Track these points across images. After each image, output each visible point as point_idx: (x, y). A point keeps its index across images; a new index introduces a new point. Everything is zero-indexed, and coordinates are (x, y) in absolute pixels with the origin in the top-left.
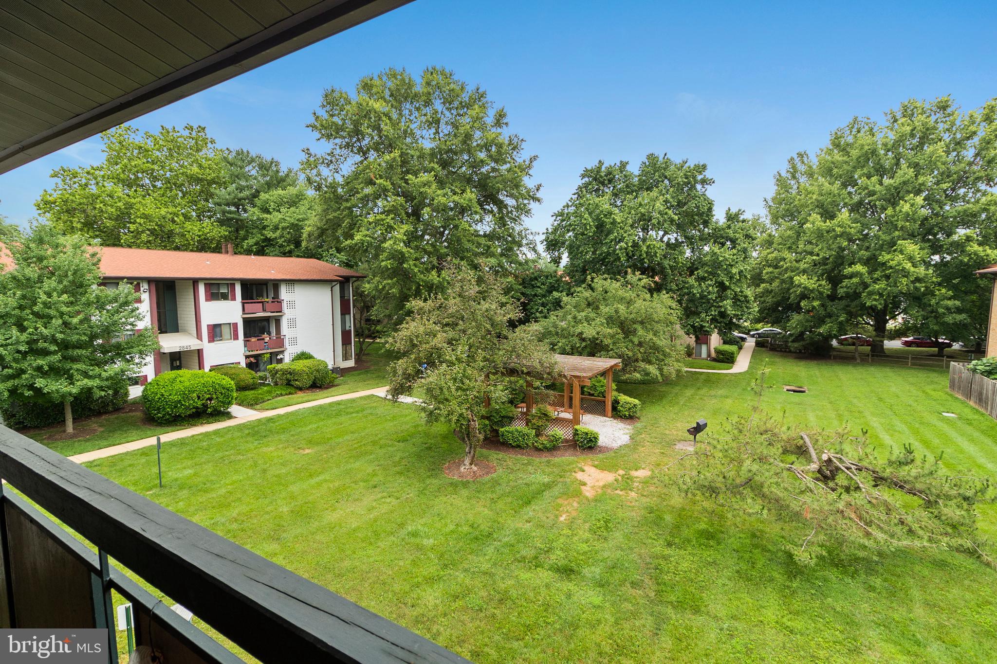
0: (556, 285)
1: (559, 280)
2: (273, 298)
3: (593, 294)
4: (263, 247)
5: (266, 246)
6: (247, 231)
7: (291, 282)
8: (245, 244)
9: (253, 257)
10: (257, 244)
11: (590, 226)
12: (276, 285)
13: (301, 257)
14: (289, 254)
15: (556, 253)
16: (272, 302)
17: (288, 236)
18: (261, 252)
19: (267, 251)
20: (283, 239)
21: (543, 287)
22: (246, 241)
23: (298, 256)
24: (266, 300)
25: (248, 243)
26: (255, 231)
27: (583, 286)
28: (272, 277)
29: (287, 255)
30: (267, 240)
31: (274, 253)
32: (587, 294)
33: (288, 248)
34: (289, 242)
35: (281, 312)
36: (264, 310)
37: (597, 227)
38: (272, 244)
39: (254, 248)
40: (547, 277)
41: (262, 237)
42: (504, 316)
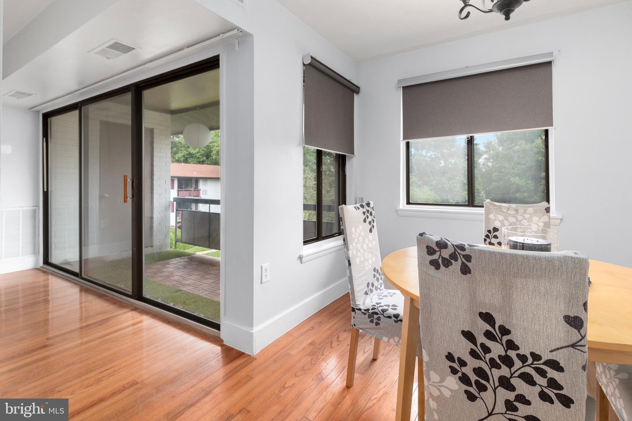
2: (195, 188)
4: (187, 158)
5: (189, 158)
6: (178, 149)
7: (206, 179)
9: (183, 164)
10: (184, 156)
12: (197, 180)
13: (210, 164)
16: (194, 190)
17: (203, 152)
18: (186, 161)
19: (190, 161)
20: (199, 154)
22: (177, 155)
23: (208, 164)
24: (191, 189)
25: (178, 156)
26: (183, 149)
28: (195, 176)
29: (201, 163)
30: (191, 155)
31: (193, 162)
33: (202, 160)
34: (203, 155)
35: (199, 196)
36: (190, 196)
38: (192, 157)
39: (182, 160)
41: (187, 153)
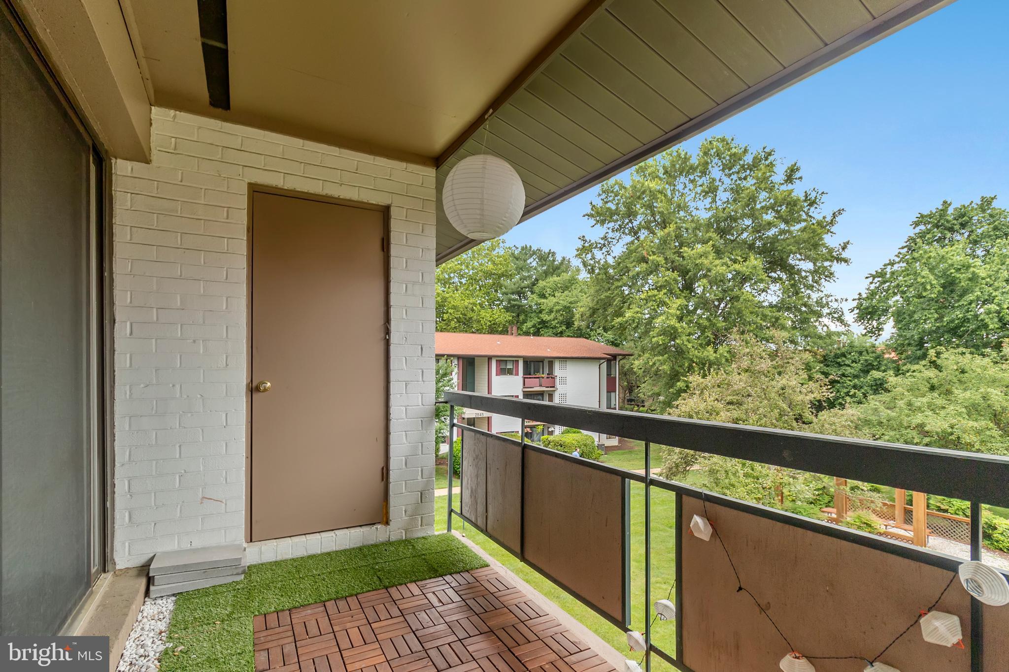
0: (875, 364)
1: (879, 358)
2: (548, 374)
3: (941, 374)
4: (539, 329)
5: (541, 328)
6: (526, 316)
7: (564, 359)
8: (524, 327)
9: (532, 337)
10: (534, 326)
11: (931, 285)
12: (551, 361)
13: (572, 337)
14: (561, 334)
15: (875, 323)
16: (547, 378)
17: (561, 318)
18: (537, 333)
19: (542, 332)
20: (556, 321)
21: (854, 365)
22: (525, 324)
23: (568, 336)
24: (543, 376)
25: (527, 326)
26: (533, 315)
27: (923, 362)
28: (549, 355)
29: (559, 335)
30: (543, 322)
31: (548, 334)
32: (932, 373)
33: (560, 329)
34: (561, 323)
35: (554, 387)
36: (541, 386)
37: (944, 286)
38: (546, 326)
39: (532, 331)
40: (861, 353)
41: (539, 320)
42: (806, 395)
